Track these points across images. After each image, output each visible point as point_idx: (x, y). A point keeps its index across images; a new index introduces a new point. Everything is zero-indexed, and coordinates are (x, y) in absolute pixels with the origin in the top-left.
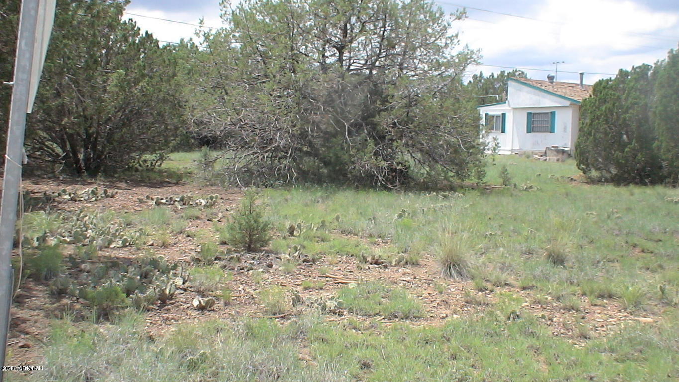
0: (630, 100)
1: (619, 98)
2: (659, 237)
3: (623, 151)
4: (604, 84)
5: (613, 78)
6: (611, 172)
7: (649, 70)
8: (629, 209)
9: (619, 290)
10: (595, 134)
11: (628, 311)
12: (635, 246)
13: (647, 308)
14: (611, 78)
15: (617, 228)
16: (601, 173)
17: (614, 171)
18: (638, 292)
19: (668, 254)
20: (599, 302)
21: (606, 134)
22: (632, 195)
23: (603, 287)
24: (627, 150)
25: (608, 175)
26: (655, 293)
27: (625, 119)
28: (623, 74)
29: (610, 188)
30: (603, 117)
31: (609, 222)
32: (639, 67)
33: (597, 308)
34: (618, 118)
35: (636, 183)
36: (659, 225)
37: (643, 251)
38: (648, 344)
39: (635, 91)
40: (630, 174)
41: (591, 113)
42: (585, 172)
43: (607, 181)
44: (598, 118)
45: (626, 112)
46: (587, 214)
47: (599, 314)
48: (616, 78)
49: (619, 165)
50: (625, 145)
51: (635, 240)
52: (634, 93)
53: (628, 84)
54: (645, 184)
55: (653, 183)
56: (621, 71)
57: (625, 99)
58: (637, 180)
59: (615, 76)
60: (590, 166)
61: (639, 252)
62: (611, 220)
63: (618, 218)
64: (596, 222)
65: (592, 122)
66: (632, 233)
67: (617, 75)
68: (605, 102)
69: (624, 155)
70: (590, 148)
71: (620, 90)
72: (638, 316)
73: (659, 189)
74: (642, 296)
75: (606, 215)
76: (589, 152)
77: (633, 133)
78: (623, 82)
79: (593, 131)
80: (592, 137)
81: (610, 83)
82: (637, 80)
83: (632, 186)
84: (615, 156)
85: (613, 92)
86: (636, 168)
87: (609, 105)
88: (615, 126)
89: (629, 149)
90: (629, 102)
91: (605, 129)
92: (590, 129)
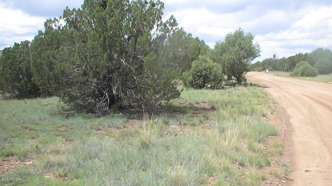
0: (21, 58)
1: (15, 57)
2: (37, 122)
3: (20, 83)
4: (7, 50)
5: (12, 47)
6: (16, 93)
7: (29, 43)
8: (24, 111)
9: (16, 151)
10: (5, 75)
11: (21, 160)
12: (26, 128)
13: (30, 157)
14: (11, 47)
15: (17, 120)
16: (11, 94)
17: (17, 93)
18: (25, 150)
19: (41, 129)
20: (7, 159)
21: (11, 75)
22: (26, 103)
23: (8, 151)
24: (22, 82)
25: (14, 95)
26: (34, 149)
27: (19, 67)
28: (16, 45)
29: (16, 101)
30: (8, 66)
31: (14, 118)
32: (24, 42)
33: (6, 162)
34: (16, 67)
35: (28, 98)
36: (38, 116)
37: (30, 130)
38: (29, 174)
39: (23, 53)
40: (25, 93)
41: (3, 64)
42: (2, 94)
43: (14, 98)
44: (6, 67)
45: (20, 63)
46: (3, 115)
47: (6, 165)
48: (13, 47)
49: (19, 90)
50: (21, 80)
51: (26, 125)
52: (23, 54)
53: (20, 50)
54: (32, 98)
55: (36, 97)
56: (15, 43)
57: (19, 57)
58: (29, 96)
59: (13, 46)
60: (5, 91)
61: (28, 131)
62: (15, 117)
63: (18, 115)
64: (7, 119)
65: (4, 69)
66: (25, 122)
67: (14, 46)
68: (9, 59)
69: (21, 85)
70: (4, 82)
71: (16, 53)
72: (25, 162)
73: (39, 99)
74: (27, 152)
75: (12, 115)
76: (3, 84)
77: (24, 74)
78: (17, 49)
79: (5, 73)
80: (4, 77)
81: (11, 49)
82: (23, 48)
83: (26, 99)
84: (17, 85)
85: (13, 54)
86: (28, 90)
87: (11, 60)
88: (15, 71)
89: (23, 82)
90: (21, 59)
91: (10, 72)
92: (3, 73)
